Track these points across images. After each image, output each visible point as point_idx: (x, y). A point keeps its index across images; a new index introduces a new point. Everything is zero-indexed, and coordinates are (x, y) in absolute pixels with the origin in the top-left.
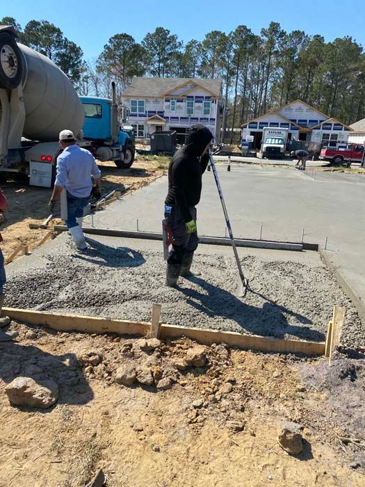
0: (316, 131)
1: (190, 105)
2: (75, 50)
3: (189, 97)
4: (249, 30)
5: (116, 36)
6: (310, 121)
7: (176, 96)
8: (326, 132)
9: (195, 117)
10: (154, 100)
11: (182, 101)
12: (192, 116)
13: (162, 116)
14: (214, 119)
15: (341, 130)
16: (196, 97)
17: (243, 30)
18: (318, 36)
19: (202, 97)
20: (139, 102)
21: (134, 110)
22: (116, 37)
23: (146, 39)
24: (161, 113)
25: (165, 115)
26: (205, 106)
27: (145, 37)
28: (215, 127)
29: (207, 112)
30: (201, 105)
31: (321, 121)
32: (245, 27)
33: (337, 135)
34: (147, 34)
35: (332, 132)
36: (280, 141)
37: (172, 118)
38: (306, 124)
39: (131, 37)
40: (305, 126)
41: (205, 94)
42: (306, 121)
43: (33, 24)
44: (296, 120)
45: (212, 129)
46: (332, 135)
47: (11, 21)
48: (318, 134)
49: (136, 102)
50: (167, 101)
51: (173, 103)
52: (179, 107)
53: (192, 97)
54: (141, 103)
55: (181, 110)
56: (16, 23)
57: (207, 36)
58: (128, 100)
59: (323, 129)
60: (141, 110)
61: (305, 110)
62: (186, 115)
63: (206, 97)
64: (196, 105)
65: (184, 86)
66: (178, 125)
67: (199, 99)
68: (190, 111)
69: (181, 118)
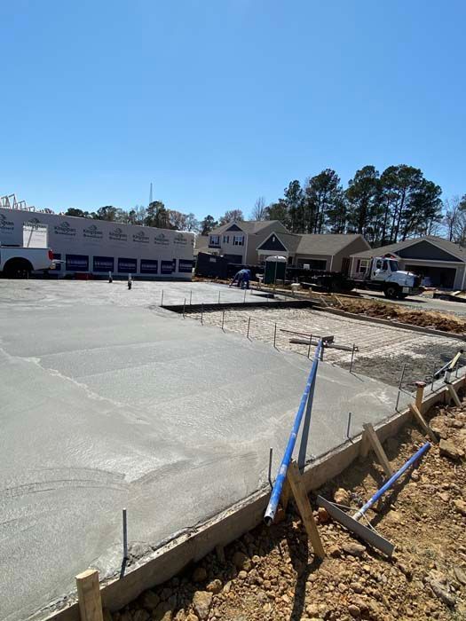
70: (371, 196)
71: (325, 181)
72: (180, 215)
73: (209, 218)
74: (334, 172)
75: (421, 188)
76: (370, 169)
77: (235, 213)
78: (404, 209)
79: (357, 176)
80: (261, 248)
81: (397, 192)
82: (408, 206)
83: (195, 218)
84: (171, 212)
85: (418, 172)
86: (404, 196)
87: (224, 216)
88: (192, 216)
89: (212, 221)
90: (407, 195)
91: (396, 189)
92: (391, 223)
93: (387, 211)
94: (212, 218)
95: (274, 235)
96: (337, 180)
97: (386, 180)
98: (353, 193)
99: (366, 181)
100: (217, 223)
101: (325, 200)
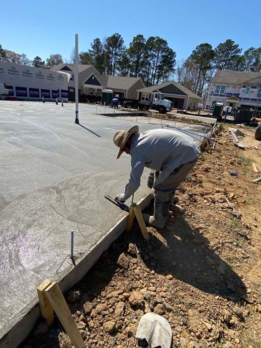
2: (172, 54)
5: (201, 45)
7: (252, 84)
10: (233, 86)
11: (255, 88)
13: (238, 97)
20: (222, 86)
21: (217, 91)
23: (219, 47)
24: (237, 95)
25: (240, 97)
27: (218, 45)
34: (219, 44)
37: (244, 98)
43: (152, 38)
49: (220, 86)
50: (244, 87)
51: (248, 89)
52: (252, 91)
54: (223, 88)
55: (253, 94)
58: (214, 85)
60: (222, 92)
62: (257, 98)
66: (249, 103)
69: (252, 99)
70: (141, 54)
71: (115, 41)
72: (15, 54)
73: (38, 58)
74: (120, 36)
75: (166, 52)
76: (140, 37)
77: (57, 56)
78: (159, 64)
79: (134, 40)
80: (86, 83)
81: (154, 53)
82: (160, 62)
83: (27, 57)
84: (8, 52)
85: (165, 42)
86: (158, 56)
87: (49, 58)
88: (24, 56)
89: (40, 61)
90: (160, 55)
91: (154, 51)
92: (152, 72)
93: (150, 64)
94: (40, 59)
95: (93, 75)
96: (122, 41)
97: (149, 44)
98: (132, 51)
99: (139, 44)
100: (44, 62)
101: (116, 54)
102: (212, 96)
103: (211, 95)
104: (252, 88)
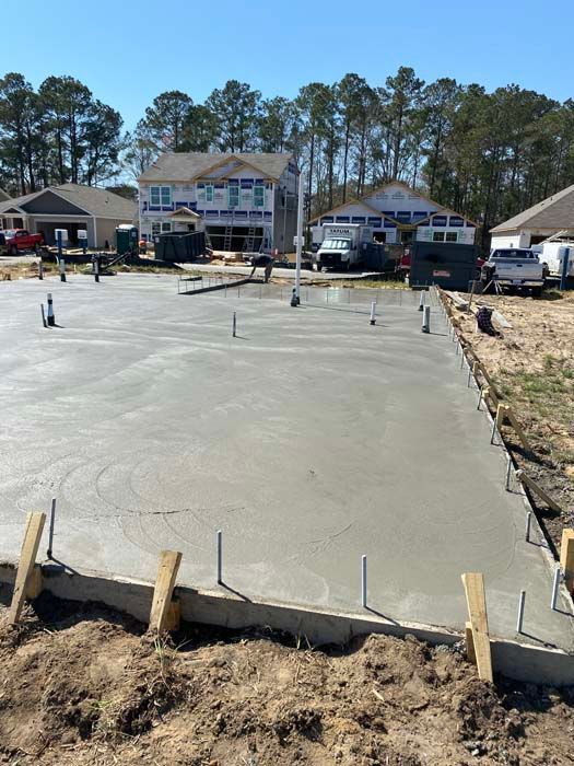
0: (423, 229)
1: (235, 192)
3: (231, 180)
4: (363, 81)
6: (416, 213)
7: (213, 179)
8: (439, 229)
9: (242, 210)
10: (184, 185)
11: (222, 187)
12: (237, 208)
13: (194, 210)
14: (270, 214)
15: (462, 225)
16: (242, 180)
17: (351, 80)
18: (476, 86)
19: (251, 180)
20: (163, 189)
21: (155, 200)
22: (164, 96)
23: (212, 98)
24: (193, 205)
25: (198, 208)
26: (256, 194)
27: (209, 95)
28: (272, 224)
29: (260, 202)
30: (251, 192)
31: (432, 213)
32: (355, 76)
33: (455, 234)
35: (447, 229)
36: (345, 244)
37: (208, 212)
38: (409, 219)
39: (186, 96)
40: (406, 221)
41: (255, 176)
42: (409, 213)
43: (52, 81)
44: (392, 213)
45: (268, 228)
46: (449, 234)
47: (18, 78)
48: (427, 233)
49: (158, 189)
50: (201, 186)
51: (209, 191)
52: (218, 195)
53: (237, 180)
54: (166, 191)
55: (221, 200)
56: (25, 81)
57: (302, 90)
58: (146, 187)
59: (434, 225)
60: (166, 200)
61: (406, 197)
62: (229, 208)
63: (258, 181)
64: (245, 191)
65: (224, 164)
66: (218, 222)
67: (247, 183)
68: (234, 202)
69: (222, 212)
102: (148, 213)
103: (145, 209)
104: (216, 187)
